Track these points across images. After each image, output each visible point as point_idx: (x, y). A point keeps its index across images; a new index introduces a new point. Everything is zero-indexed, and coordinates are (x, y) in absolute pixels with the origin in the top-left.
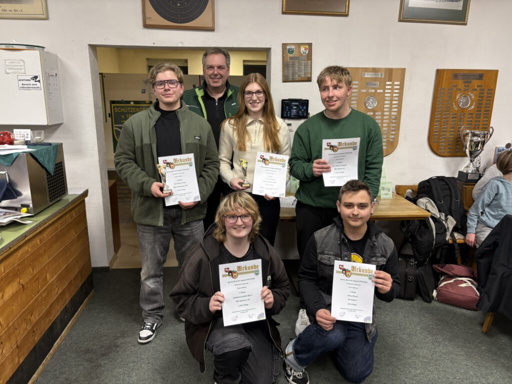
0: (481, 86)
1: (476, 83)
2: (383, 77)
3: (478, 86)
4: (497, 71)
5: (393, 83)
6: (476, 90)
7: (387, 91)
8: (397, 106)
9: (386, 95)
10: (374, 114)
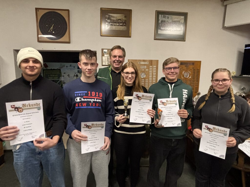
0: (194, 68)
1: (191, 67)
2: (148, 64)
3: (192, 68)
4: (200, 62)
5: (153, 66)
6: (191, 70)
7: (150, 70)
8: (155, 77)
9: (150, 72)
10: (145, 80)
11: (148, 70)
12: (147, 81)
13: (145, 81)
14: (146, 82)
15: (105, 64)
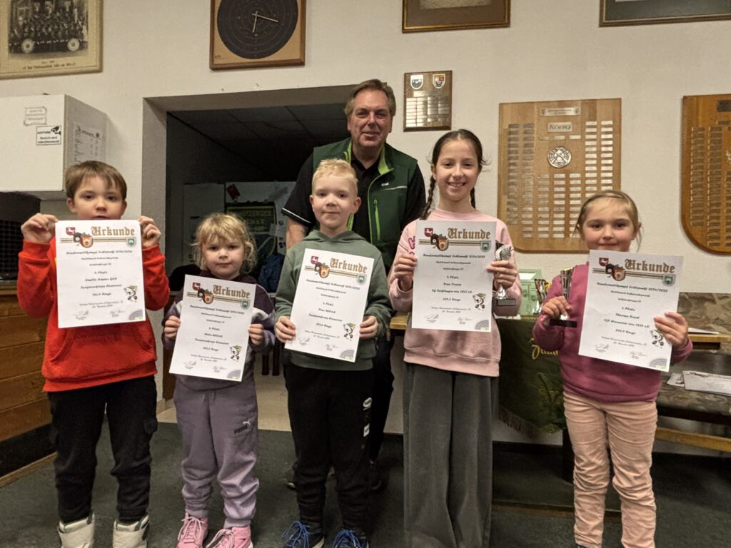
2: (579, 113)
5: (599, 123)
7: (588, 137)
8: (610, 162)
9: (588, 143)
10: (567, 176)
11: (578, 137)
12: (577, 179)
13: (567, 179)
14: (572, 182)
15: (414, 125)
